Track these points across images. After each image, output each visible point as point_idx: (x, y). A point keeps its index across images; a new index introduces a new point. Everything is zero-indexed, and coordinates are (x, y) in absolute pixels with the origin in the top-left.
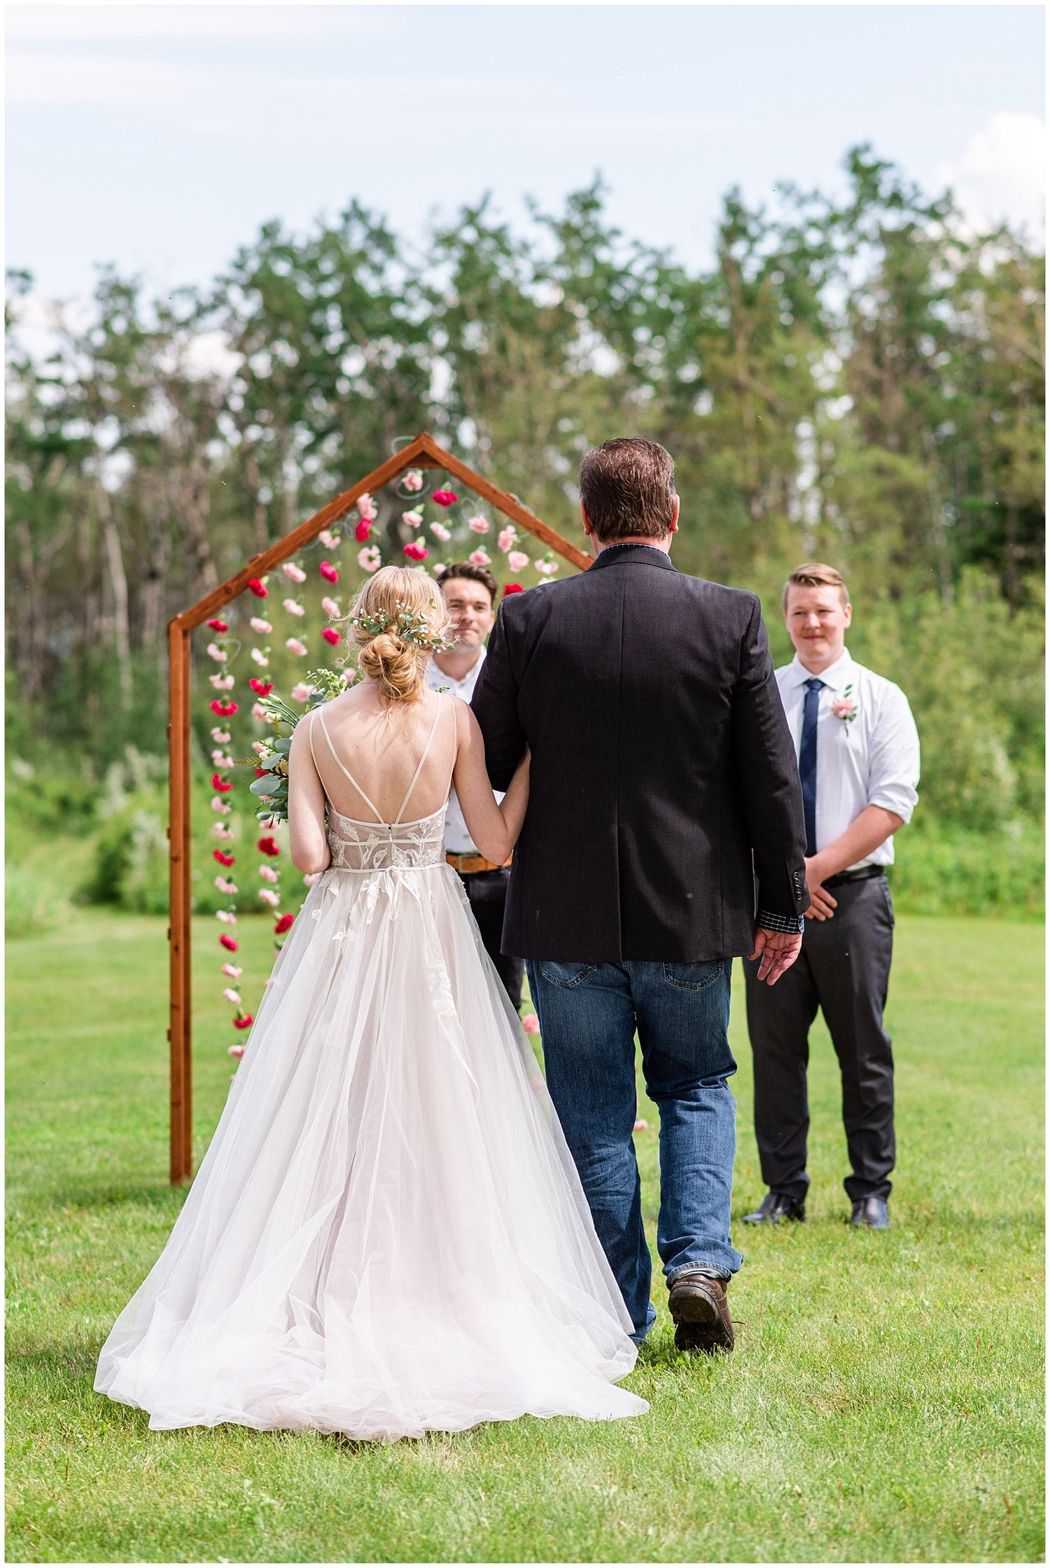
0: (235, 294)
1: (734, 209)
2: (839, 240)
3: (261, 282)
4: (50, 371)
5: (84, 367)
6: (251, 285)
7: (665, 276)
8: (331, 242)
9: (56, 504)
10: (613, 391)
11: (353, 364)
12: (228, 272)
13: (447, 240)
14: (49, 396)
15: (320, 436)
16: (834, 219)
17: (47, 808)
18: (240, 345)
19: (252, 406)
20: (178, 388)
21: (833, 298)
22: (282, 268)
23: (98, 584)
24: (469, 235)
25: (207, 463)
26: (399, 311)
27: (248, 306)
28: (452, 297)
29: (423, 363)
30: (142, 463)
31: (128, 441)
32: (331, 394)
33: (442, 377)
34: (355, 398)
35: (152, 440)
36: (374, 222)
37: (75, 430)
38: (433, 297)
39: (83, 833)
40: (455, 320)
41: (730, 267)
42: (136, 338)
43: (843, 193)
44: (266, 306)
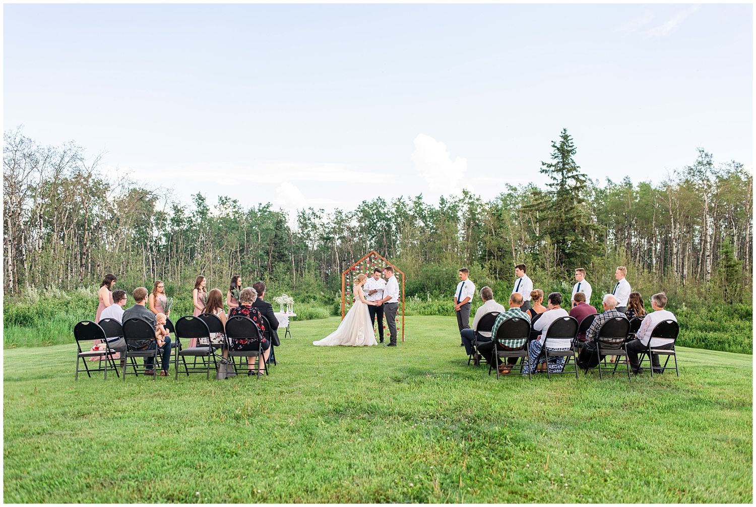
0: (358, 213)
1: (442, 199)
2: (460, 205)
3: (363, 211)
4: (326, 226)
5: (333, 225)
6: (362, 211)
7: (431, 210)
8: (375, 204)
9: (328, 248)
10: (422, 228)
11: (378, 225)
12: (358, 209)
13: (395, 204)
14: (327, 230)
15: (373, 237)
16: (460, 201)
17: (327, 300)
18: (360, 221)
19: (361, 232)
20: (349, 228)
21: (459, 214)
22: (366, 208)
23: (335, 262)
24: (398, 203)
25: (353, 241)
26: (387, 216)
27: (361, 215)
28: (395, 214)
29: (391, 225)
30: (342, 242)
31: (340, 238)
32: (375, 229)
33: (394, 228)
34: (379, 231)
35: (344, 237)
36: (383, 200)
37: (331, 236)
38: (392, 214)
39: (332, 304)
40: (396, 218)
41: (442, 209)
42: (342, 220)
43: (462, 196)
44: (363, 215)
